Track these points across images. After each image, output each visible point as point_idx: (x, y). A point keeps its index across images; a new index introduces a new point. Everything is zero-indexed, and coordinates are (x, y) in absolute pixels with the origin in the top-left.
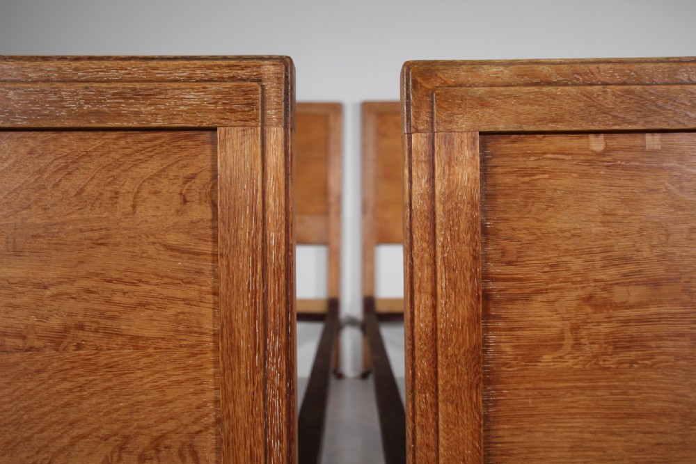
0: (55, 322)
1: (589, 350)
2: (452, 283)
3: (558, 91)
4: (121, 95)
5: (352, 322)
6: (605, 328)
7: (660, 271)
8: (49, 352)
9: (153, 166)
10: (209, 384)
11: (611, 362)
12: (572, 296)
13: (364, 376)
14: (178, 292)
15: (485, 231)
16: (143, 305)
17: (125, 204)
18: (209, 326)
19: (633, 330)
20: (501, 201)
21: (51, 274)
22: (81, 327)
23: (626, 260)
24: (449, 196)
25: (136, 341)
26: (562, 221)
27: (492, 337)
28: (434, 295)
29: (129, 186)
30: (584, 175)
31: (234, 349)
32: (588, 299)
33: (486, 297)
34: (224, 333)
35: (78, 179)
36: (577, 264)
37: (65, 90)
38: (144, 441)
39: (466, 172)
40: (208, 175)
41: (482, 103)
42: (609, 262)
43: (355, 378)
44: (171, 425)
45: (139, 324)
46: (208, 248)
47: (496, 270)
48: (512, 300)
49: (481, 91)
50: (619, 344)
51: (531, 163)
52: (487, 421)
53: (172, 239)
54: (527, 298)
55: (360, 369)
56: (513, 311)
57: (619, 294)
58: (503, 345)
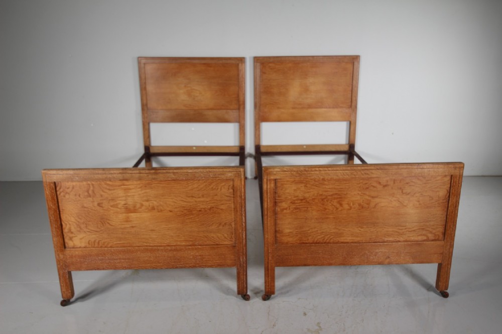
0: (209, 207)
1: (291, 209)
2: (270, 201)
3: (287, 173)
4: (219, 174)
5: (250, 155)
6: (294, 206)
7: (302, 198)
8: (209, 211)
9: (223, 184)
10: (233, 215)
11: (295, 211)
12: (289, 202)
13: (256, 178)
14: (227, 202)
15: (275, 193)
16: (223, 204)
17: (219, 190)
18: (233, 207)
19: (298, 207)
20: (278, 188)
21: (208, 200)
22: (213, 208)
23: (297, 196)
24: (270, 188)
25: (222, 209)
26: (288, 191)
27: (277, 208)
28: (267, 202)
29: (220, 187)
30: (291, 184)
31: (237, 211)
32: (291, 202)
33: (275, 202)
34: (235, 209)
35: (212, 186)
36: (290, 197)
37: (210, 173)
38: (223, 223)
39: (272, 185)
40: (232, 185)
41: (275, 174)
42: (295, 197)
43: (252, 179)
44: (227, 221)
45: (222, 207)
46: (232, 196)
47: (277, 198)
48: (280, 203)
49: (275, 173)
50: (296, 209)
51: (283, 183)
52: (275, 220)
53: (227, 195)
54: (282, 202)
55: (254, 175)
56: (280, 204)
57: (296, 202)
58: (278, 209)
